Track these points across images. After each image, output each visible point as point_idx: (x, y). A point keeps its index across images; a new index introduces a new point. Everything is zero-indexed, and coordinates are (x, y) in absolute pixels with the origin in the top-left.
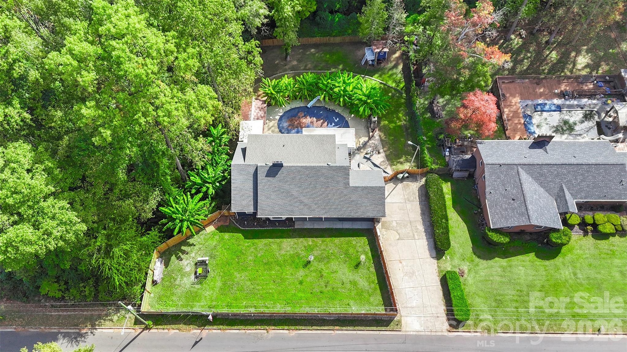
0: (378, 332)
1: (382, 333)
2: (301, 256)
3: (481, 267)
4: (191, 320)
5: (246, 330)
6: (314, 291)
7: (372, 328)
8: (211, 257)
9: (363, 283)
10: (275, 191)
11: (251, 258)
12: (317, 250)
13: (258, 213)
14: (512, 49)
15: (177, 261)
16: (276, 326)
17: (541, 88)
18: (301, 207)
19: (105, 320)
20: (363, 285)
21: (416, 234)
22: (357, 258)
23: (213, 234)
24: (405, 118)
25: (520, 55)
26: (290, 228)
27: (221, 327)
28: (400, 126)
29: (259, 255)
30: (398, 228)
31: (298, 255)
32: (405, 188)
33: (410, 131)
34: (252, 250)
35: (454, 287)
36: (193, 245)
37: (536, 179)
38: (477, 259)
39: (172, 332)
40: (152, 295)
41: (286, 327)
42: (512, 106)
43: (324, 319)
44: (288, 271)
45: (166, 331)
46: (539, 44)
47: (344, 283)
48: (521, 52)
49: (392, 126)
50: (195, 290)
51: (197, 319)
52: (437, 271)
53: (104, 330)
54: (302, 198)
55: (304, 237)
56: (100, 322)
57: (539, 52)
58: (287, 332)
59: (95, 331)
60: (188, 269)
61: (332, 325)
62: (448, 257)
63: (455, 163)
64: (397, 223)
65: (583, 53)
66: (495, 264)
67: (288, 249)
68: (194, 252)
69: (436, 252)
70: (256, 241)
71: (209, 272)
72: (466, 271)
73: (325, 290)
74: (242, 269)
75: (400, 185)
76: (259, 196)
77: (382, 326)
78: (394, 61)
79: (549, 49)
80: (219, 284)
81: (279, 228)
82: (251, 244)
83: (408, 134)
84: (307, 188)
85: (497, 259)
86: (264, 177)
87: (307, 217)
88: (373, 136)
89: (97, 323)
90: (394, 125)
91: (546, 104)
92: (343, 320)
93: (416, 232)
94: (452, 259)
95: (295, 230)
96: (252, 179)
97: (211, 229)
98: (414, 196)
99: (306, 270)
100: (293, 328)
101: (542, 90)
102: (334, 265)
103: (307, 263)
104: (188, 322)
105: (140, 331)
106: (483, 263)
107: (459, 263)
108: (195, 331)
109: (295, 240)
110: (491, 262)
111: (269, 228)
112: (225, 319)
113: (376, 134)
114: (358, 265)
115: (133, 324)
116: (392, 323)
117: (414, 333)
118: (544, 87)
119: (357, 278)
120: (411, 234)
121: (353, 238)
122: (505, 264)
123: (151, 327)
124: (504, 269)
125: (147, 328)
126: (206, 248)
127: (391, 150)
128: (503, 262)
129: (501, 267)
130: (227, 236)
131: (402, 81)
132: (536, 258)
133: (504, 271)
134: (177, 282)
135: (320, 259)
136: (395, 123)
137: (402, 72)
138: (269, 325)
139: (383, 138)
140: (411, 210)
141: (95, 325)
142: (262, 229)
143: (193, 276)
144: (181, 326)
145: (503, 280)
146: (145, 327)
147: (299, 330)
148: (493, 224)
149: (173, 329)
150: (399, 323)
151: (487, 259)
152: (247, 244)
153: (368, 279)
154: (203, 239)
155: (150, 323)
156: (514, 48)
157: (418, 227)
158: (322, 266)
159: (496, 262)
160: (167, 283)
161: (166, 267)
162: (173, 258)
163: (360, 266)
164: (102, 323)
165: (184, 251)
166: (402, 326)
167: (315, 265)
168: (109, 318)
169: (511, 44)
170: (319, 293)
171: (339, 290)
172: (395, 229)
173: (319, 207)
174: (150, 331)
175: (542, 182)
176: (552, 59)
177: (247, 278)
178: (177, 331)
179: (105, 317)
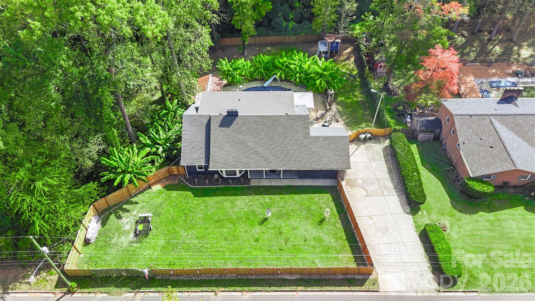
0: (351, 293)
1: (355, 293)
2: (257, 213)
3: (464, 221)
4: (124, 282)
5: (190, 293)
6: (272, 248)
7: (343, 288)
8: (155, 214)
9: (329, 240)
10: (229, 142)
11: (201, 216)
12: (275, 207)
13: (210, 166)
14: (457, 45)
15: (116, 220)
16: (226, 287)
17: (493, 69)
18: (258, 159)
19: (21, 283)
20: (330, 241)
21: (385, 191)
22: (321, 214)
23: (159, 192)
24: (361, 96)
25: (465, 49)
26: (245, 186)
27: (160, 289)
28: (357, 102)
29: (209, 213)
30: (365, 185)
31: (253, 212)
32: (368, 149)
33: (367, 105)
34: (202, 207)
35: (437, 240)
36: (136, 203)
37: (512, 129)
38: (459, 213)
39: (100, 296)
40: (82, 256)
41: (239, 289)
42: (467, 84)
43: (285, 279)
44: (241, 229)
45: (93, 295)
46: (481, 41)
47: (306, 240)
48: (466, 47)
49: (349, 101)
50: (133, 248)
51: (132, 280)
52: (414, 226)
53: (18, 295)
54: (259, 149)
55: (260, 194)
56: (15, 285)
57: (483, 46)
58: (240, 294)
59: (6, 295)
60: (127, 227)
61: (294, 285)
62: (425, 212)
63: (420, 123)
64: (362, 181)
65: (525, 47)
66: (481, 219)
67: (243, 206)
68: (136, 210)
69: (410, 207)
70: (206, 198)
71: (151, 229)
72: (448, 226)
73: (285, 248)
74: (189, 227)
75: (363, 146)
76: (211, 147)
77: (355, 286)
78: (345, 55)
79: (492, 44)
80: (162, 242)
81: (233, 186)
82: (201, 202)
83: (365, 107)
84: (264, 139)
85: (481, 213)
86: (217, 128)
87: (264, 169)
88: (330, 109)
89: (11, 287)
90: (351, 100)
91: (500, 82)
92: (307, 279)
93: (385, 189)
94: (429, 214)
95: (251, 188)
96: (204, 130)
97: (157, 188)
98: (379, 156)
99: (263, 227)
100: (247, 289)
101: (494, 71)
102: (294, 221)
103: (264, 220)
104: (121, 284)
105: (61, 295)
106: (466, 218)
107: (439, 218)
108: (128, 294)
109: (250, 197)
110: (475, 217)
111: (222, 186)
112: (166, 280)
113: (333, 107)
114: (321, 222)
115: (53, 287)
116: (367, 283)
117: (396, 294)
118: (495, 68)
119: (322, 235)
120: (380, 191)
121: (315, 195)
122: (492, 218)
123: (74, 290)
124: (492, 223)
125: (70, 292)
126: (150, 205)
127: (350, 119)
128: (490, 216)
129: (487, 221)
130: (174, 194)
131: (355, 69)
132: (526, 212)
133: (492, 225)
134: (113, 241)
135: (279, 216)
136: (352, 99)
137: (354, 63)
138: (218, 286)
139: (341, 110)
140: (377, 169)
141: (8, 289)
142: (214, 186)
143: (132, 235)
144: (112, 289)
145: (494, 234)
146: (68, 291)
147: (254, 291)
148: (472, 172)
149: (101, 293)
150: (375, 282)
151: (470, 214)
152: (196, 202)
153: (335, 236)
154: (147, 197)
155: (74, 285)
156: (458, 44)
157: (387, 184)
158: (280, 223)
159: (481, 216)
160: (101, 243)
161: (103, 227)
162: (113, 217)
163: (324, 222)
164: (17, 286)
165: (126, 209)
166: (380, 285)
167: (273, 222)
168: (26, 280)
169: (455, 41)
170: (278, 251)
171: (302, 247)
172: (361, 186)
173: (276, 158)
174: (73, 295)
175: (518, 133)
176: (497, 52)
177: (194, 236)
178: (106, 295)
179: (21, 280)
